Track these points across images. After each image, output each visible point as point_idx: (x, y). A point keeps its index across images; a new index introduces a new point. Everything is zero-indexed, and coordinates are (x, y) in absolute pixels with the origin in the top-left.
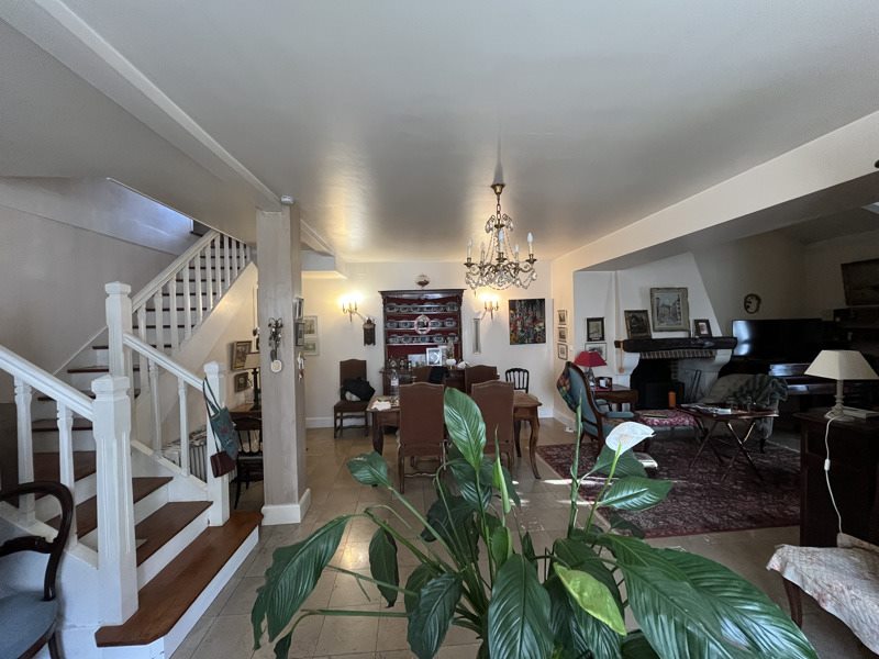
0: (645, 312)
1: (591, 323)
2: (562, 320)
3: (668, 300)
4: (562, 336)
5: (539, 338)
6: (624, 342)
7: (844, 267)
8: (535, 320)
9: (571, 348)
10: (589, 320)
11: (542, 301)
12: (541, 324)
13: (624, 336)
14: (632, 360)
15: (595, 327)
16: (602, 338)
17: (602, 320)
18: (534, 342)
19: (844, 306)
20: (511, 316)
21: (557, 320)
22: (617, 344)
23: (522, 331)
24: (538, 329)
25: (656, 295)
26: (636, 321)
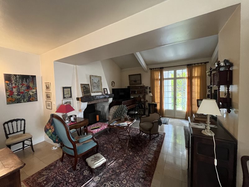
0: (88, 85)
1: (65, 89)
2: (48, 88)
3: (96, 80)
4: (48, 97)
5: (33, 98)
6: (81, 98)
7: (129, 76)
8: (28, 88)
9: (54, 103)
10: (64, 88)
11: (34, 77)
12: (34, 90)
13: (81, 95)
14: (84, 105)
15: (67, 91)
16: (71, 97)
17: (70, 88)
18: (29, 101)
19: (129, 85)
20: (7, 85)
21: (44, 88)
22: (78, 99)
23: (18, 95)
24: (31, 93)
25: (92, 78)
26: (85, 88)
